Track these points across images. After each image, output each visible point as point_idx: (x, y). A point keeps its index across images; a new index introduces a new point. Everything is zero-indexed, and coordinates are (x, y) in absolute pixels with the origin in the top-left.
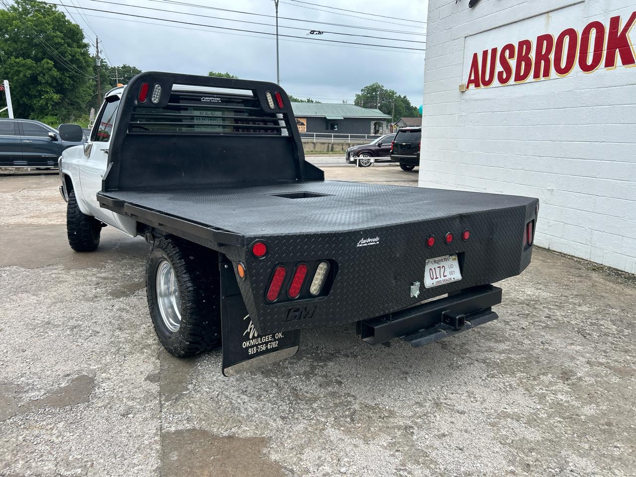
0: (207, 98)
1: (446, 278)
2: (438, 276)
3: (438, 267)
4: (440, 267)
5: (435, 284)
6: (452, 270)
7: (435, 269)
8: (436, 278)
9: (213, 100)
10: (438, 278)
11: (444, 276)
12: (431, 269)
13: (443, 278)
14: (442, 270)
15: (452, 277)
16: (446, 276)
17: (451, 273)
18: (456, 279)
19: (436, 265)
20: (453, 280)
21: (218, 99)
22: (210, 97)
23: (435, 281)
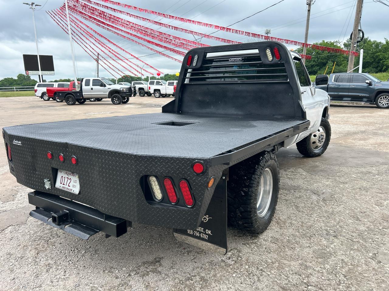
0: (233, 59)
1: (69, 187)
2: (65, 183)
3: (67, 178)
4: (68, 178)
5: (61, 187)
6: (75, 184)
7: (65, 177)
8: (63, 184)
9: (236, 59)
10: (64, 185)
11: (69, 186)
12: (62, 176)
13: (67, 187)
14: (69, 181)
15: (73, 189)
16: (70, 186)
17: (74, 186)
18: (74, 192)
19: (66, 176)
20: (72, 192)
21: (240, 58)
22: (234, 58)
23: (62, 185)
